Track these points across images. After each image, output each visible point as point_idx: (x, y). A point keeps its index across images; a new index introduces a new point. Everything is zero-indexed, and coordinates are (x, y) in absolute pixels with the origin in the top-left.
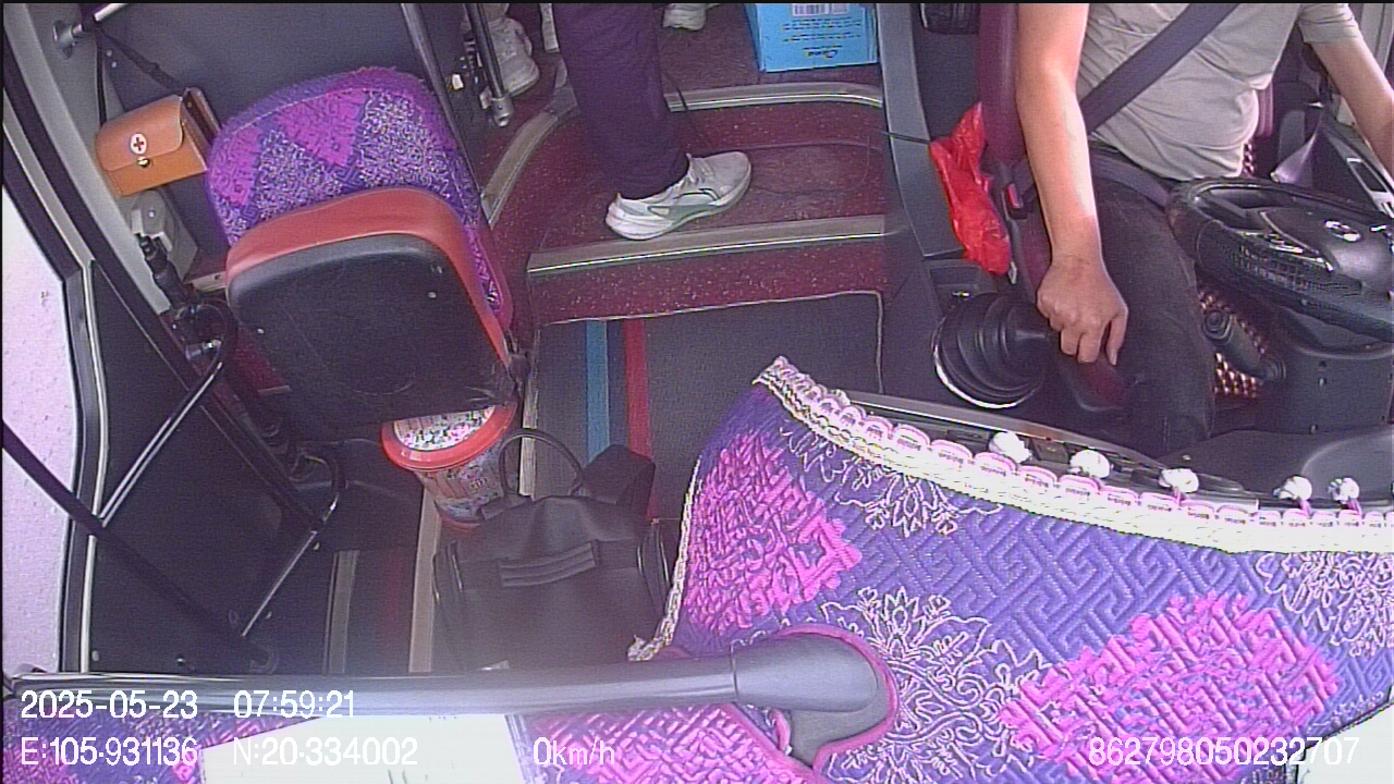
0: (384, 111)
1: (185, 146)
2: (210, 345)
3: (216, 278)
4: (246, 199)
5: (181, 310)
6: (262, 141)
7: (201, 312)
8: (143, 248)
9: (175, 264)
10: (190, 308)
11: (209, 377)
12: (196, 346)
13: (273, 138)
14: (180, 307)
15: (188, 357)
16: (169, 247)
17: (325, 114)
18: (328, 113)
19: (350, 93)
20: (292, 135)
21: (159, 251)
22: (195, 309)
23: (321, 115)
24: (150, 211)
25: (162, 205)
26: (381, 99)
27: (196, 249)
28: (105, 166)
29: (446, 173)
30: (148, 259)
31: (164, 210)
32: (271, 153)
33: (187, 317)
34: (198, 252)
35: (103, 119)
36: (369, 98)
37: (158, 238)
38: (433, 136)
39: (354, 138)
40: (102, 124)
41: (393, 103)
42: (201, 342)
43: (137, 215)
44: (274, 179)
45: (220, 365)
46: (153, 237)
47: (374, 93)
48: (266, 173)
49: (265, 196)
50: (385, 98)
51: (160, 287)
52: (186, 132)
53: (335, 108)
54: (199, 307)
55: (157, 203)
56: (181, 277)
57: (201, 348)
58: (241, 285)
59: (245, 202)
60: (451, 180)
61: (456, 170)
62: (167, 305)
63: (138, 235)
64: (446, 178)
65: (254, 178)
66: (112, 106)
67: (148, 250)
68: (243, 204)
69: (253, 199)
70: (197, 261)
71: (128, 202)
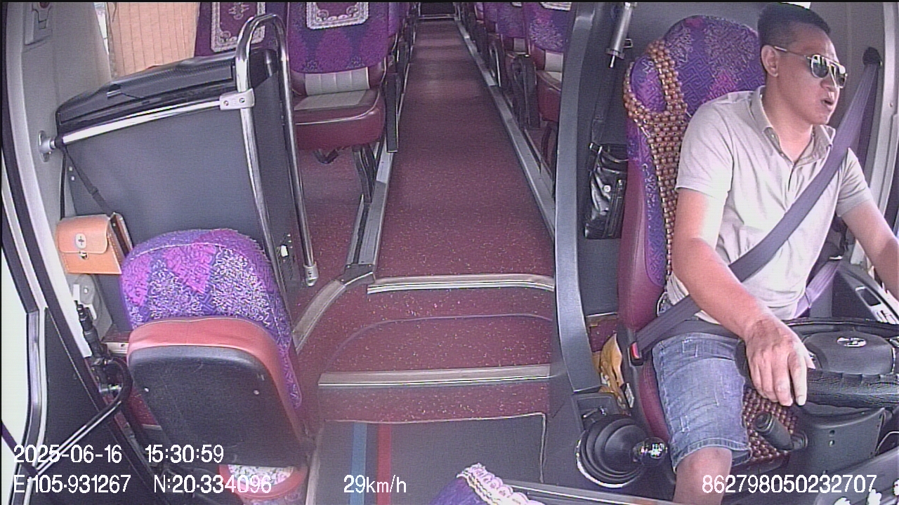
0: (228, 261)
1: (108, 252)
2: (114, 388)
3: (122, 345)
4: (142, 302)
5: (99, 360)
6: (152, 266)
7: (110, 364)
8: (79, 312)
9: (97, 329)
10: (104, 361)
11: (112, 408)
12: (106, 385)
13: (159, 266)
14: (98, 358)
15: (100, 391)
16: (95, 316)
17: (191, 257)
18: (193, 256)
19: (207, 245)
20: (170, 266)
21: (88, 317)
22: (107, 361)
23: (188, 257)
24: (84, 288)
25: (93, 287)
26: (226, 252)
27: (111, 323)
28: (61, 248)
29: (268, 308)
30: (82, 320)
31: (94, 290)
32: (157, 274)
33: (102, 365)
34: (112, 325)
35: (63, 215)
36: (219, 251)
37: (88, 308)
38: (260, 282)
39: (209, 277)
40: (61, 218)
41: (234, 256)
42: (109, 384)
43: (77, 287)
44: (160, 293)
45: (120, 402)
46: (85, 306)
47: (222, 247)
48: (155, 288)
49: (154, 303)
50: (229, 252)
51: (87, 341)
52: (110, 243)
53: (197, 254)
54: (109, 361)
55: (90, 286)
56: (101, 339)
57: (108, 388)
58: (136, 357)
59: (142, 304)
60: (271, 313)
61: (275, 307)
62: (90, 354)
63: (76, 302)
64: (268, 311)
65: (147, 289)
66: (69, 209)
67: (82, 314)
68: (141, 305)
69: (146, 303)
70: (111, 331)
71: (72, 278)
